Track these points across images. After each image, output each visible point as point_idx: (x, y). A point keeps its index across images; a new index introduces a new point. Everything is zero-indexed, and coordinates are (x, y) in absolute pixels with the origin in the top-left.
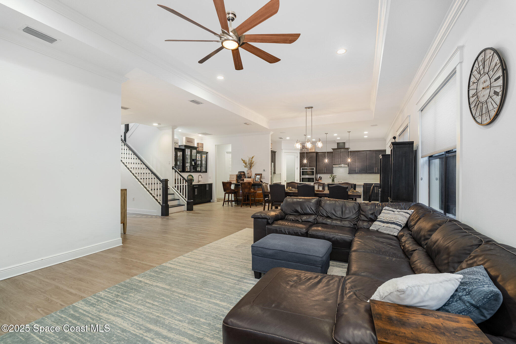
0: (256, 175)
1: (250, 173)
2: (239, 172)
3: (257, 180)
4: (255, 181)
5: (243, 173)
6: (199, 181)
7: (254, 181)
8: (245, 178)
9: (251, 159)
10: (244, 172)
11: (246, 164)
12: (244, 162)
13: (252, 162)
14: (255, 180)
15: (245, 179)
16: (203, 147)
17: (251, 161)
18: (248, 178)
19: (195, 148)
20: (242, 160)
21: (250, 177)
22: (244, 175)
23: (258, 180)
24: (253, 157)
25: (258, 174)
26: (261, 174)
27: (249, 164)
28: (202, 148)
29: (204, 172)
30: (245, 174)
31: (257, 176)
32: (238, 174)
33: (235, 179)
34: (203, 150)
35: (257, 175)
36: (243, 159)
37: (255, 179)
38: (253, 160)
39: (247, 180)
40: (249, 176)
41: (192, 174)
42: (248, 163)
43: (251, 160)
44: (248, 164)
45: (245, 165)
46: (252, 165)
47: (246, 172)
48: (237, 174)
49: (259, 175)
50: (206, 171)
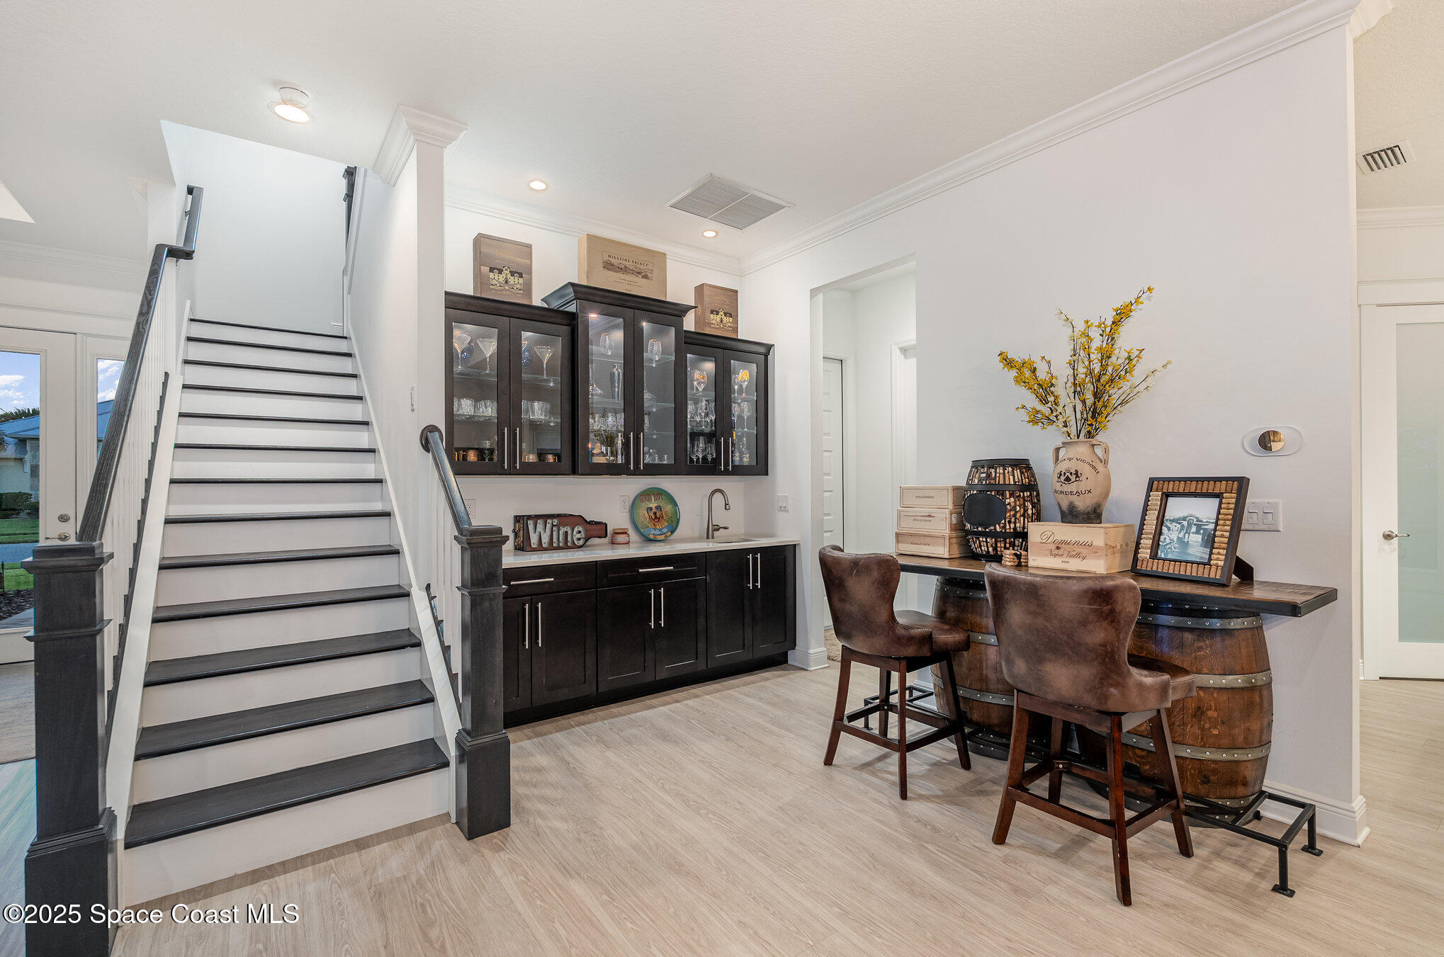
0: (1167, 495)
1: (1085, 470)
2: (977, 465)
3: (1184, 544)
4: (1154, 556)
5: (1013, 477)
6: (712, 530)
7: (1145, 553)
8: (1039, 519)
9: (1095, 333)
10: (1022, 465)
11: (1045, 391)
12: (1023, 371)
13: (1118, 359)
14: (1156, 546)
15: (1036, 531)
16: (732, 314)
17: (1095, 356)
18: (1071, 516)
19: (668, 313)
20: (1008, 362)
21: (1093, 516)
22: (1024, 488)
23: (1196, 550)
24: (1122, 314)
25: (1192, 487)
26: (1241, 484)
27: (1078, 390)
28: (726, 319)
29: (739, 471)
30: (1032, 487)
31: (1177, 508)
32: (970, 486)
33: (941, 521)
34: (735, 330)
35: (1170, 487)
36: (1016, 355)
37: (1150, 527)
38: (1127, 340)
39: (1059, 537)
40: (1082, 504)
41: (666, 483)
42: (1062, 373)
43: (1097, 343)
44: (1063, 391)
45: (1032, 402)
46: (1115, 394)
47: (1045, 468)
48: (963, 483)
49: (1210, 487)
50: (761, 466)
